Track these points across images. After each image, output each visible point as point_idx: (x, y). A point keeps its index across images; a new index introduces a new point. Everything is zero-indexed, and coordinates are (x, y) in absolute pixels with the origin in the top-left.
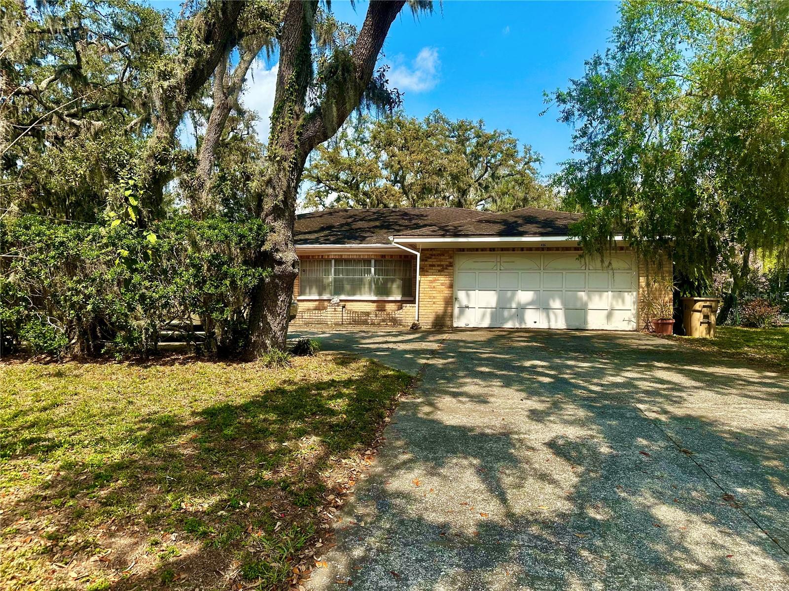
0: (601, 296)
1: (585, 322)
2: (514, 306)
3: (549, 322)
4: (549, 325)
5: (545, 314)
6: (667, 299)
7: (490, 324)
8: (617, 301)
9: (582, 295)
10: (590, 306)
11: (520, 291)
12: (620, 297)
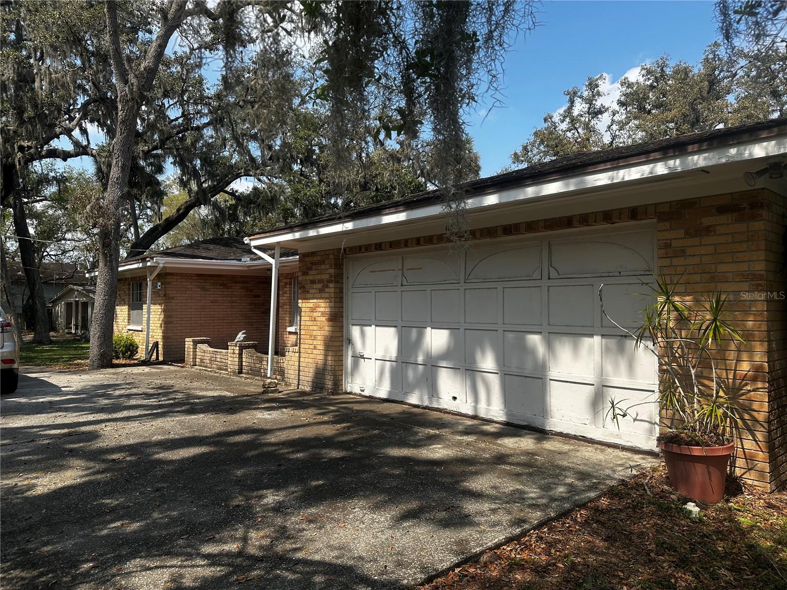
0: (576, 348)
1: (544, 411)
2: (420, 359)
3: (476, 400)
4: (475, 408)
5: (468, 383)
6: (745, 367)
7: (390, 393)
8: (616, 366)
9: (535, 340)
10: (554, 372)
11: (429, 329)
12: (621, 349)
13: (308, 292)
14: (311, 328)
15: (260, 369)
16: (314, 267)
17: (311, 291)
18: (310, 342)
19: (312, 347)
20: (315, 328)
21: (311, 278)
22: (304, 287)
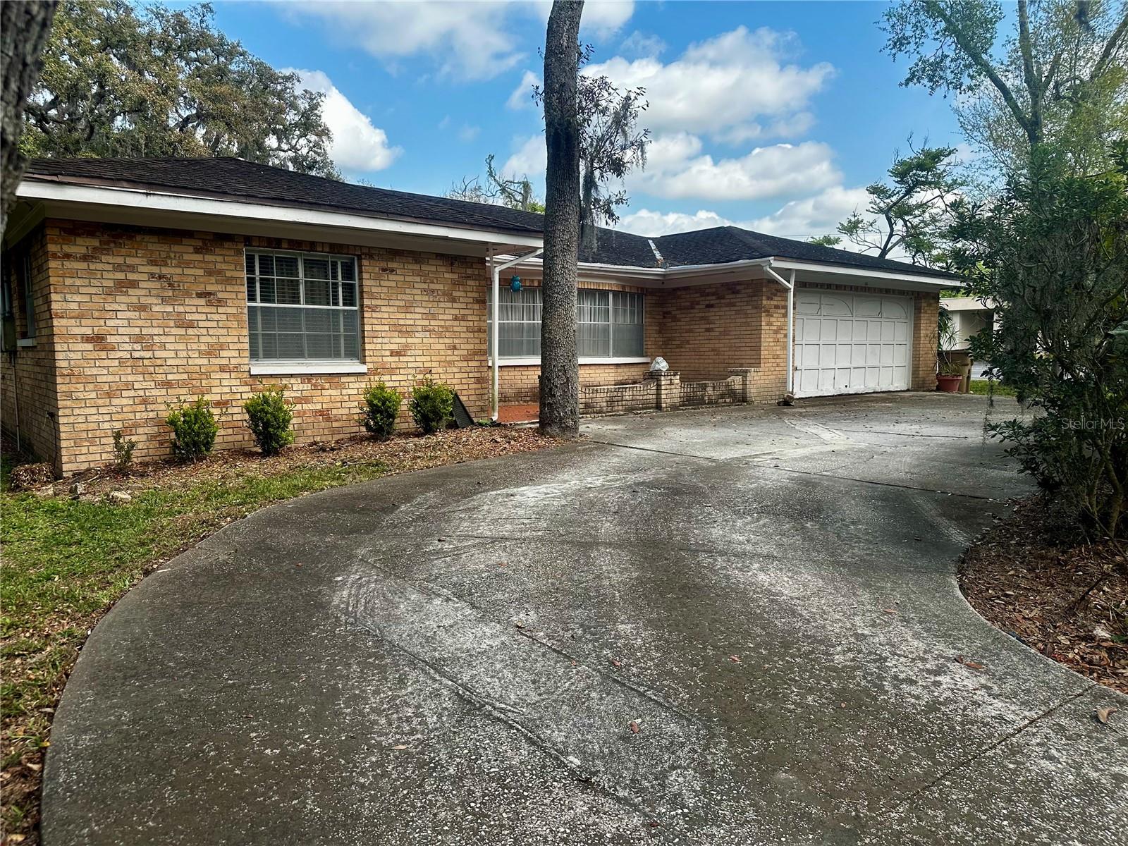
2: (832, 366)
13: (772, 316)
14: (774, 348)
15: (703, 396)
16: (779, 294)
17: (775, 315)
18: (774, 361)
19: (774, 365)
20: (778, 348)
21: (775, 303)
22: (768, 311)
